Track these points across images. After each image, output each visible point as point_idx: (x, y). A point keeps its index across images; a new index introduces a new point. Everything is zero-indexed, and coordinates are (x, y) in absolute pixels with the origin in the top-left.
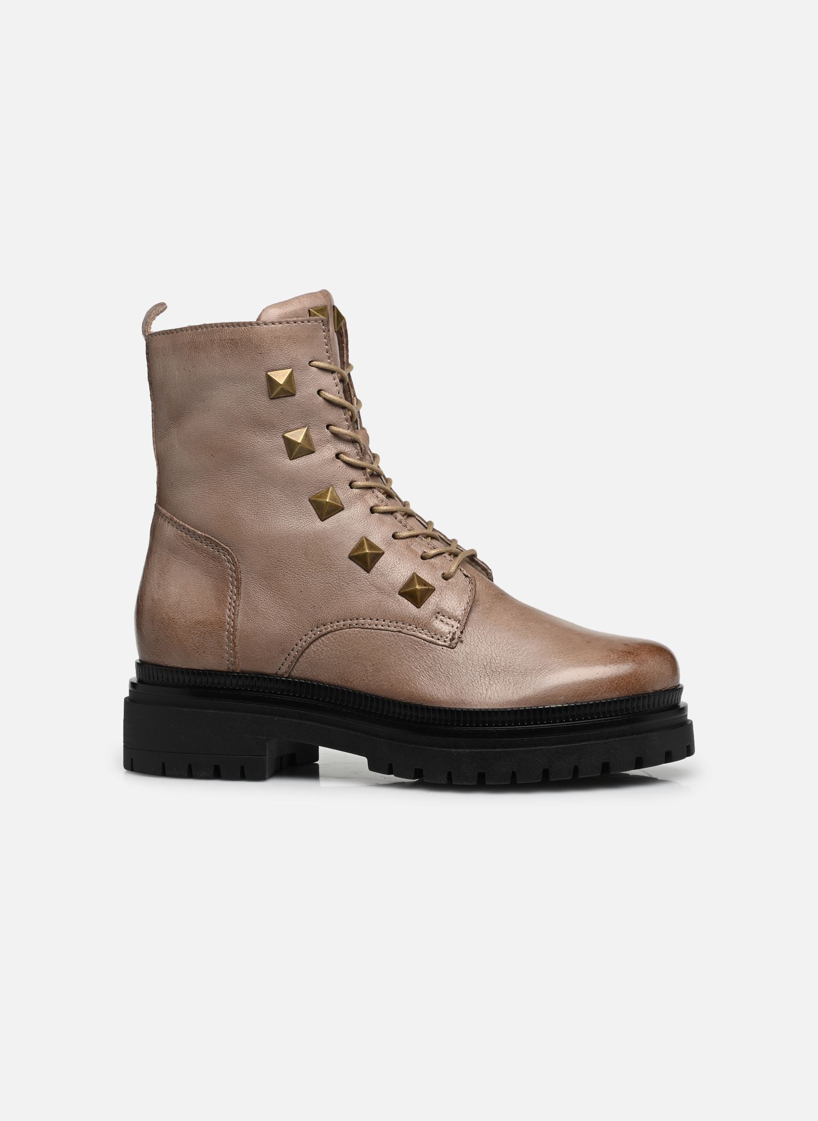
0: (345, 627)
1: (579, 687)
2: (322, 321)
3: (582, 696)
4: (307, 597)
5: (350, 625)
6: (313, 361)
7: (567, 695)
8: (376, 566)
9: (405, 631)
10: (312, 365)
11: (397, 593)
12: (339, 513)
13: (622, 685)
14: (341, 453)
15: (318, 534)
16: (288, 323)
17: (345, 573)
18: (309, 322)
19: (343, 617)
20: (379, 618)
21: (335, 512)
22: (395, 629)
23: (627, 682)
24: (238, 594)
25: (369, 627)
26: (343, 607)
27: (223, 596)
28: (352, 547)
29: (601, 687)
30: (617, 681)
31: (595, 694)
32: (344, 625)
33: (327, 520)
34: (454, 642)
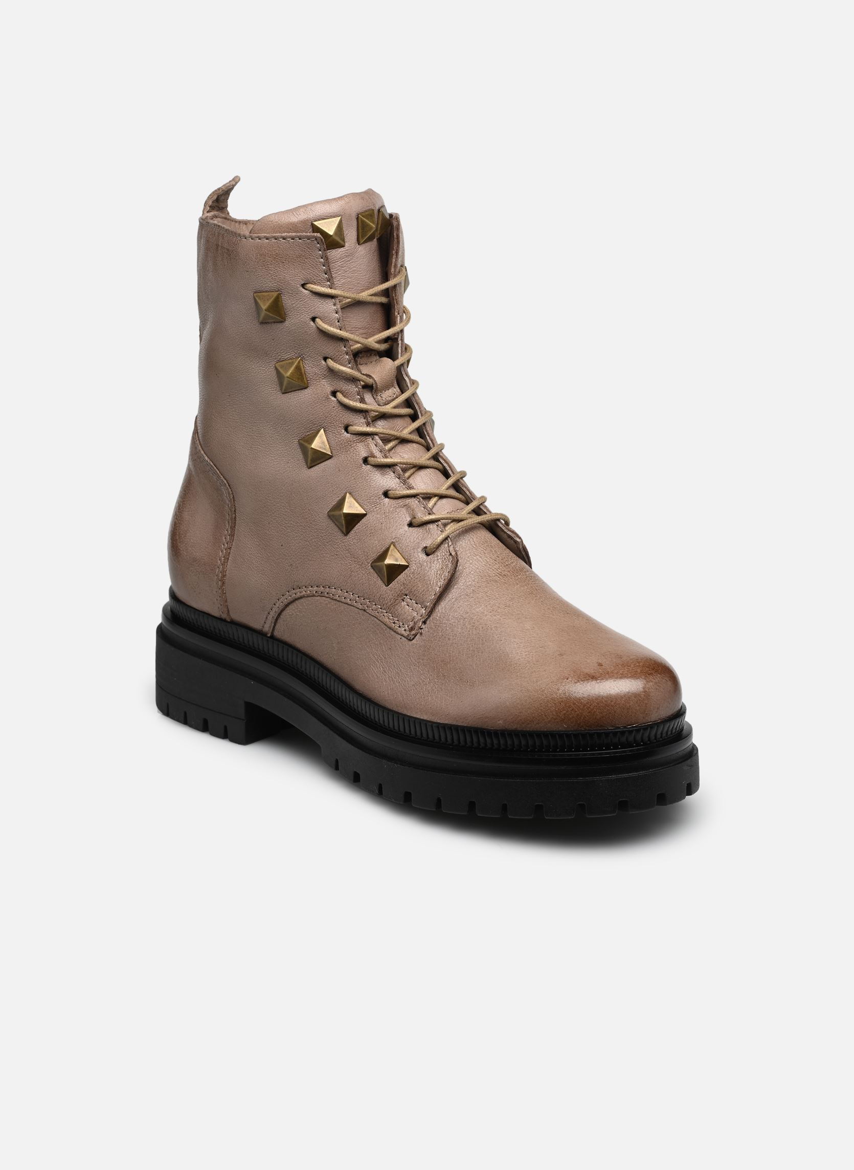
0: (317, 594)
1: (520, 713)
2: (316, 239)
3: (523, 723)
4: (286, 553)
5: (322, 592)
6: (307, 284)
7: (506, 720)
8: (355, 528)
9: (370, 611)
10: (306, 287)
11: (370, 564)
12: (326, 462)
13: (571, 716)
14: (338, 391)
15: (302, 482)
16: (276, 239)
17: (323, 532)
18: (300, 239)
19: (315, 583)
20: (348, 590)
21: (322, 461)
22: (361, 607)
23: (578, 715)
24: (232, 535)
25: (338, 599)
26: (317, 571)
27: (219, 534)
28: (334, 504)
29: (545, 716)
30: (565, 712)
31: (538, 723)
32: (316, 592)
33: (313, 468)
34: (413, 632)
